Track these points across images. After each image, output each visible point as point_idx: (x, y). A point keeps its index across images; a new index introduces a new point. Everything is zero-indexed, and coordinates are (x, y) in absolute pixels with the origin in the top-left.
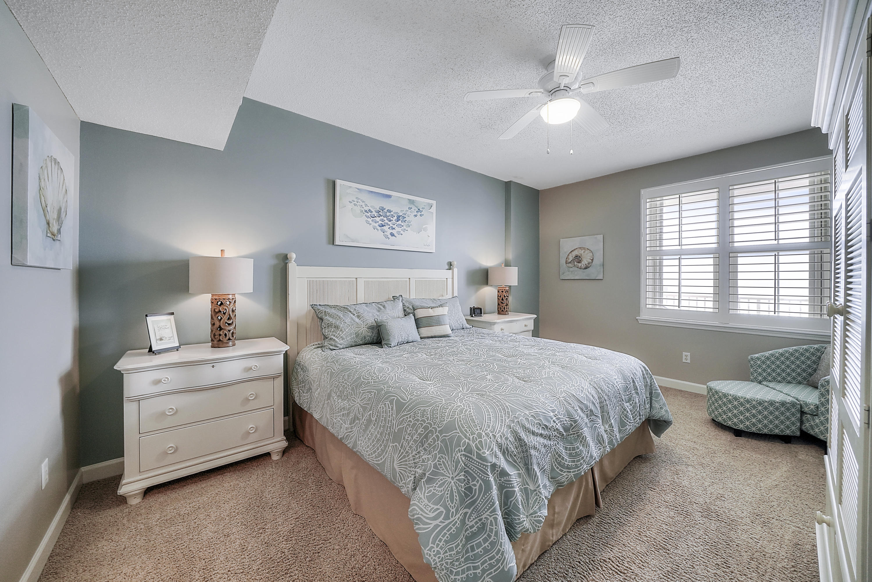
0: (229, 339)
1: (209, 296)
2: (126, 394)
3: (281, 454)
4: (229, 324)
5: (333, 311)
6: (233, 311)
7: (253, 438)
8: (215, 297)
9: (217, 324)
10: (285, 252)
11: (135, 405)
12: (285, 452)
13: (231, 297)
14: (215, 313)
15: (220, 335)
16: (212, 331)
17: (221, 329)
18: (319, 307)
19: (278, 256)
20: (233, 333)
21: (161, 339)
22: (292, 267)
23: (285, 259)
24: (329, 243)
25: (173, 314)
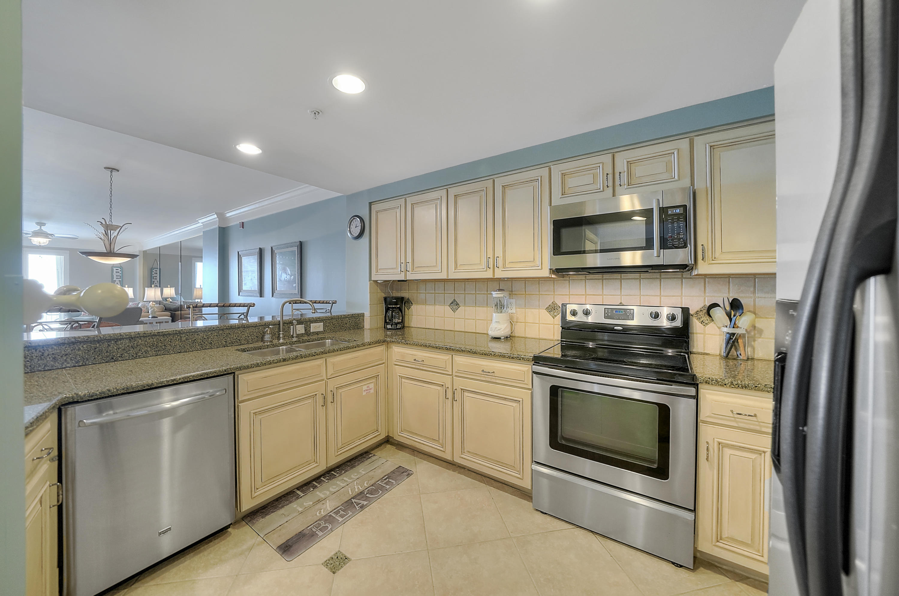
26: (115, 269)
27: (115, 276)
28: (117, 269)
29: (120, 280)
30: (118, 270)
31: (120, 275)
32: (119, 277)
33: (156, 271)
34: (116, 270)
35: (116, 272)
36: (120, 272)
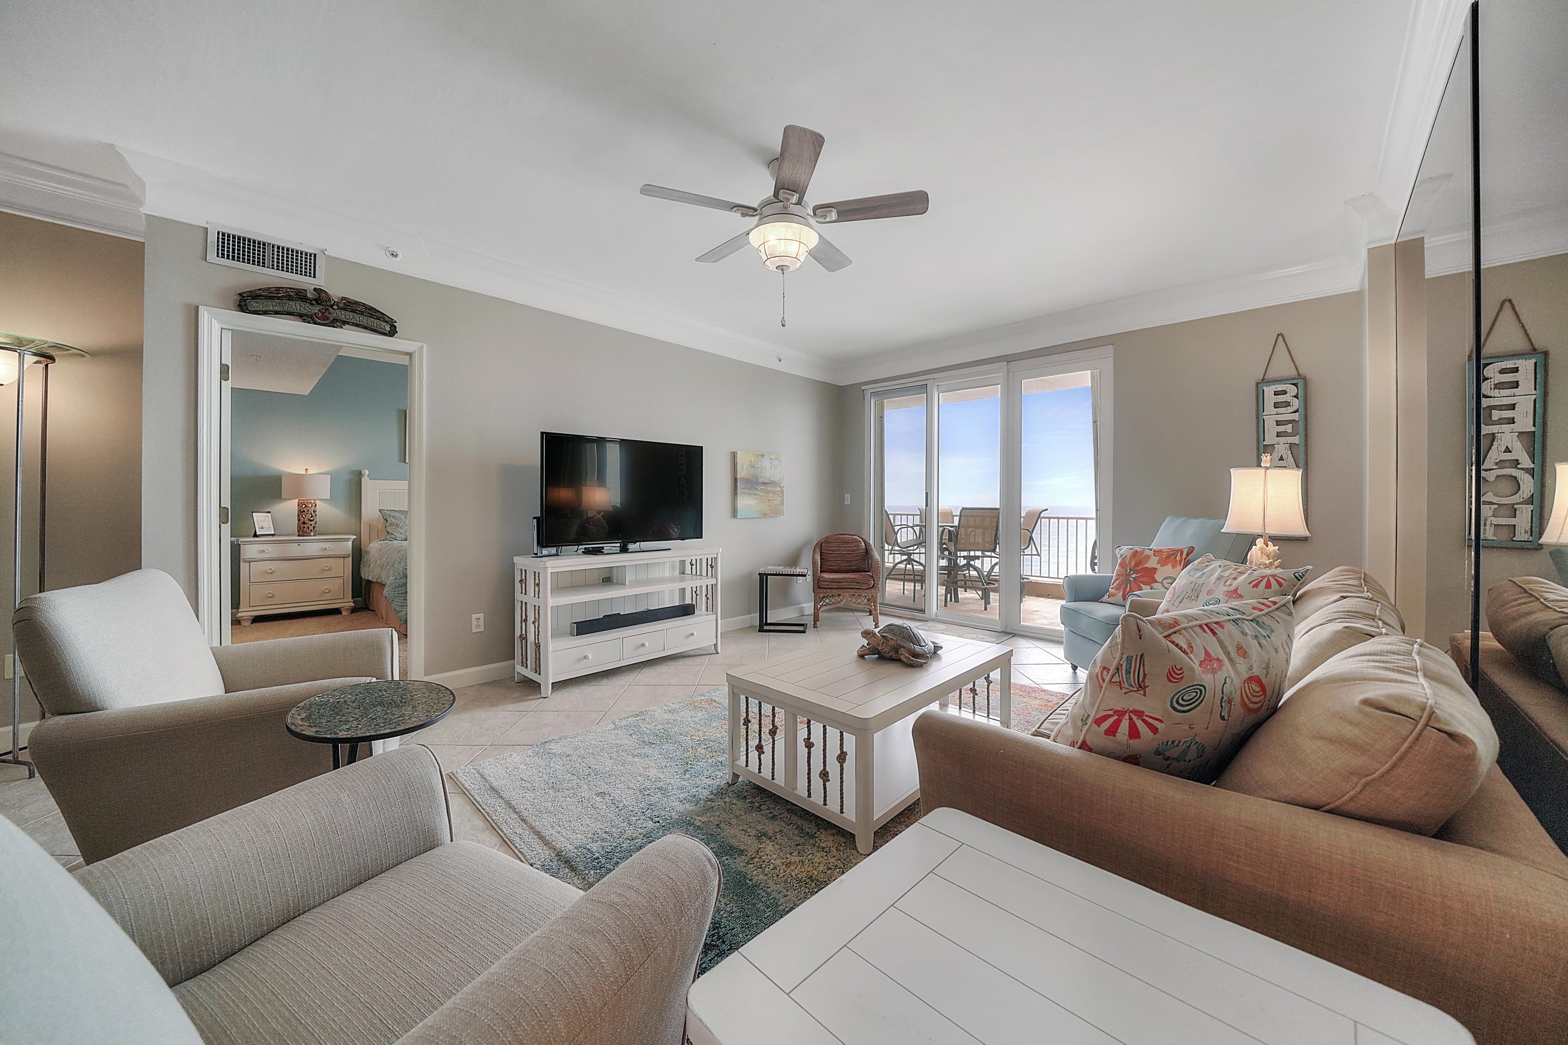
0: (311, 531)
1: (297, 501)
2: (242, 557)
3: (349, 612)
4: (311, 521)
5: (393, 514)
6: (314, 512)
7: (327, 596)
8: (300, 501)
9: (302, 520)
10: (360, 469)
11: (247, 564)
12: (353, 610)
13: (312, 501)
14: (301, 512)
15: (304, 527)
16: (298, 525)
17: (304, 523)
18: (386, 511)
19: (353, 472)
20: (314, 527)
21: (262, 528)
22: (365, 480)
23: (360, 474)
24: (400, 461)
25: (270, 512)
26: (1269, 390)
27: (1270, 422)
28: (1280, 387)
29: (1296, 440)
30: (1284, 392)
31: (1296, 417)
32: (1289, 428)
33: (1502, 371)
34: (1276, 393)
35: (1276, 405)
36: (1296, 403)
